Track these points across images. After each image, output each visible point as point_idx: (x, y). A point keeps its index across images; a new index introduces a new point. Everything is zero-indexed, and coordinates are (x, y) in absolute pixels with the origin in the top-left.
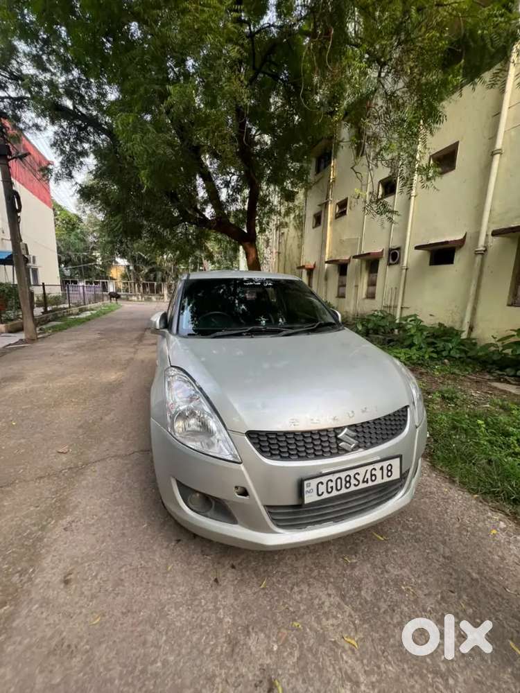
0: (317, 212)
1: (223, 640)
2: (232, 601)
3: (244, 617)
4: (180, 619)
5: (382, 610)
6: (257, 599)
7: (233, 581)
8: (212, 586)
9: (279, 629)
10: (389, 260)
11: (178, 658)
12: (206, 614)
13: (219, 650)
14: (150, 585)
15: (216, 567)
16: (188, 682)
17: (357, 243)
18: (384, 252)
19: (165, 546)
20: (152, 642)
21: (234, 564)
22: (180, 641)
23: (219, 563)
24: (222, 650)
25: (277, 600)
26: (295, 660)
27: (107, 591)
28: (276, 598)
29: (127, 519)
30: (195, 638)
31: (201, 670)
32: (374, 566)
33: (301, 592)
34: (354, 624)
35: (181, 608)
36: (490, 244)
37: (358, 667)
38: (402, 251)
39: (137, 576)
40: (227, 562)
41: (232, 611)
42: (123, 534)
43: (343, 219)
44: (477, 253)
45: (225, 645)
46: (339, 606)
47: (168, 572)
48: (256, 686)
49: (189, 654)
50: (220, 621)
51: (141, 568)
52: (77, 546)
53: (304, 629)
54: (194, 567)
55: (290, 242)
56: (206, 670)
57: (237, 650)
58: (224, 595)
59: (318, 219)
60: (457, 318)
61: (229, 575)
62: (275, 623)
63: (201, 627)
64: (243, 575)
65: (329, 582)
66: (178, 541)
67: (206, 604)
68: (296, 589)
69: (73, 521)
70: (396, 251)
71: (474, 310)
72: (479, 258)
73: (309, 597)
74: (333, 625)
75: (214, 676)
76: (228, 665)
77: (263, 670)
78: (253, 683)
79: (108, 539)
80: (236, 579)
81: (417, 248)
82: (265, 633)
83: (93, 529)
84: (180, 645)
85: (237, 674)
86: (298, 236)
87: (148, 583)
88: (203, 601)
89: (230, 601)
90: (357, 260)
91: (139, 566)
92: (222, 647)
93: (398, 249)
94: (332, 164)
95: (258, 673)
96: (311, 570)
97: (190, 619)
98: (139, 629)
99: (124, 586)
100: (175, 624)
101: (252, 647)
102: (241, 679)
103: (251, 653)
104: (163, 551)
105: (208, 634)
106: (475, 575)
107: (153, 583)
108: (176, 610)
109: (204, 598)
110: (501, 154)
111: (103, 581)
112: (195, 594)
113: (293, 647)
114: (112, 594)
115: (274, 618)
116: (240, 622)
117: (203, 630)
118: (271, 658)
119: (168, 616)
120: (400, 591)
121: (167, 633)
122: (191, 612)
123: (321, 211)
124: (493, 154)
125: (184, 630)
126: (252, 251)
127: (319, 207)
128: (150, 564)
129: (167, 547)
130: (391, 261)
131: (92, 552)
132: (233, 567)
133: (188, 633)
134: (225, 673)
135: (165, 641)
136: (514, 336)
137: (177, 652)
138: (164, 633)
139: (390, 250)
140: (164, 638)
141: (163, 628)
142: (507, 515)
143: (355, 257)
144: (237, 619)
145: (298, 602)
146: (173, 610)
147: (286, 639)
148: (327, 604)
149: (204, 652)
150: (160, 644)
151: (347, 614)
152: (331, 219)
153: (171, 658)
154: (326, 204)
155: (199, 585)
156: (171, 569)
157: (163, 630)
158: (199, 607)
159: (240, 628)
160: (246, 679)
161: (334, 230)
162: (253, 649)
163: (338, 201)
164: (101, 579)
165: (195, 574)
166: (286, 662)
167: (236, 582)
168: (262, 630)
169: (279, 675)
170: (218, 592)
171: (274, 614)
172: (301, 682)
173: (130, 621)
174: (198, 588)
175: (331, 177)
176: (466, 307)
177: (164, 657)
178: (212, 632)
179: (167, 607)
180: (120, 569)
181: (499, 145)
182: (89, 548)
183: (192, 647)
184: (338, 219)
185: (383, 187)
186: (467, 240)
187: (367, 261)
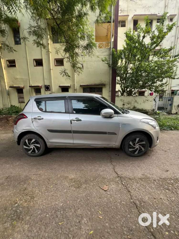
10: (45, 89)
17: (27, 81)
18: (42, 86)
36: (77, 88)
38: (51, 87)
44: (75, 90)
70: (48, 86)
93: (49, 86)
130: (47, 90)
139: (45, 86)
152: (4, 66)
161: (8, 73)
163: (7, 59)
184: (9, 68)
185: (35, 62)
186: (71, 86)
187: (34, 89)
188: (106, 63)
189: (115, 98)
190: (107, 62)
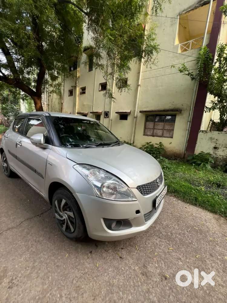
0: (70, 89)
1: (141, 276)
2: (132, 261)
3: (140, 263)
4: (120, 282)
5: (170, 235)
6: (139, 254)
7: (127, 254)
8: (121, 261)
9: (153, 259)
10: (105, 116)
11: (133, 295)
12: (128, 272)
13: (143, 280)
14: (95, 278)
15: (116, 253)
16: (143, 300)
17: (91, 107)
18: (103, 113)
19: (86, 258)
20: (117, 299)
21: (122, 247)
22: (128, 289)
23: (116, 251)
24: (143, 279)
25: (145, 250)
26: (164, 264)
27: (75, 297)
28: (144, 250)
29: (53, 258)
30: (132, 284)
31: (143, 291)
32: (159, 224)
33: (149, 244)
34: (168, 243)
35: (117, 277)
36: (138, 115)
37: (177, 254)
38: (109, 113)
39: (85, 279)
40: (118, 249)
41: (135, 264)
42: (57, 266)
43: (84, 95)
44: (135, 117)
45: (143, 277)
46: (160, 241)
47: (98, 268)
48: (162, 281)
49: (135, 290)
50: (134, 270)
51: (83, 274)
52: (30, 291)
53: (159, 254)
54: (108, 258)
55: (54, 100)
56: (145, 290)
57: (148, 275)
58: (128, 261)
59: (71, 93)
60: (129, 139)
61: (123, 253)
62: (150, 258)
63: (130, 278)
64: (128, 250)
65: (153, 236)
66: (91, 252)
67: (124, 268)
68: (147, 243)
69: (12, 280)
71: (134, 136)
72: (135, 119)
73: (152, 243)
74: (164, 247)
75: (149, 289)
76: (149, 282)
77: (159, 275)
78: (160, 281)
79: (50, 274)
80: (127, 252)
81: (116, 113)
82: (151, 263)
83: (34, 275)
84: (129, 290)
85: (154, 282)
86: (58, 98)
87: (93, 278)
88: (122, 268)
89: (131, 261)
90: (91, 114)
91: (82, 275)
92: (143, 278)
93: (108, 112)
94: (78, 70)
95: (159, 277)
96: (146, 235)
97: (124, 278)
98: (107, 299)
99: (82, 288)
100: (120, 285)
101: (151, 271)
102: (156, 283)
103: (153, 273)
104: (87, 260)
105: (135, 278)
106: (179, 215)
107: (96, 276)
108: (116, 279)
109: (122, 267)
110: (140, 86)
111: (68, 294)
112: (117, 268)
113: (160, 261)
114: (80, 297)
115: (149, 257)
116: (141, 266)
117: (132, 278)
118: (158, 269)
119: (115, 284)
120: (170, 228)
121: (120, 291)
122: (122, 275)
123: (72, 90)
124: (138, 86)
125: (125, 284)
126: (38, 102)
127: (72, 87)
128: (86, 270)
129: (88, 258)
130: (106, 117)
131: (46, 287)
132: (122, 249)
133: (128, 283)
134: (151, 285)
135: (122, 293)
136: (146, 145)
137: (130, 293)
138: (119, 291)
139: (105, 112)
140: (121, 293)
141: (117, 290)
142: (173, 197)
143: (91, 113)
144: (139, 265)
145: (151, 247)
146: (114, 280)
147: (157, 260)
148: (158, 242)
149: (139, 285)
150: (121, 297)
151: (164, 242)
152: (78, 94)
153: (130, 297)
154: (75, 87)
155: (115, 263)
156: (98, 266)
157: (118, 290)
158: (123, 271)
159: (142, 268)
160: (158, 281)
161: (79, 100)
162: (152, 271)
163: (81, 87)
164: (65, 295)
165: (110, 261)
166: (162, 267)
167: (128, 253)
168: (149, 263)
169: (164, 272)
170: (125, 261)
171: (148, 256)
172: (170, 269)
173: (100, 299)
174: (116, 265)
175: (78, 75)
176: (132, 135)
177: (127, 299)
178: (135, 276)
179: (111, 281)
180: (72, 282)
181: (140, 83)
182: (41, 286)
183: (134, 287)
184: (82, 95)
185: (101, 86)
186: (131, 113)
187: (96, 115)
188: (186, 75)
189: (198, 134)
190: (187, 73)
